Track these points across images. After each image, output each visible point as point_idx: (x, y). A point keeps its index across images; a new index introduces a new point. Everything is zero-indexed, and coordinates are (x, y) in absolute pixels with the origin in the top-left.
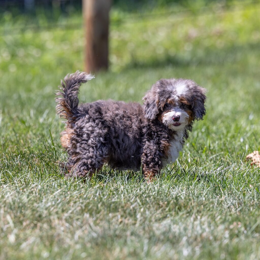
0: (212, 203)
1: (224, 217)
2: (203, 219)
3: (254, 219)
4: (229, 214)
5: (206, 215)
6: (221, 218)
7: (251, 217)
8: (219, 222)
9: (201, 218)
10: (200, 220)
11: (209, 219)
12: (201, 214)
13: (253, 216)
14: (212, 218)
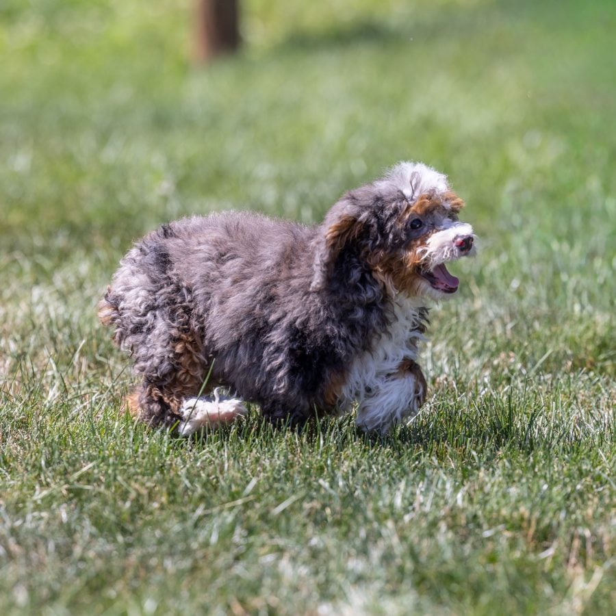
0: (457, 314)
1: (479, 344)
2: (438, 348)
3: (541, 344)
4: (489, 335)
5: (443, 340)
6: (474, 345)
7: (535, 342)
8: (469, 354)
9: (434, 346)
10: (431, 350)
11: (451, 348)
12: (433, 338)
13: (538, 338)
14: (455, 346)
